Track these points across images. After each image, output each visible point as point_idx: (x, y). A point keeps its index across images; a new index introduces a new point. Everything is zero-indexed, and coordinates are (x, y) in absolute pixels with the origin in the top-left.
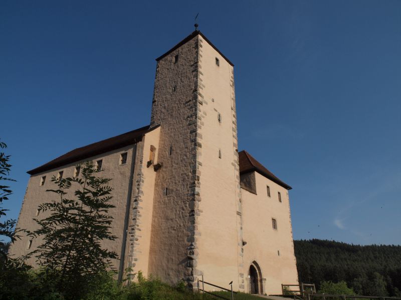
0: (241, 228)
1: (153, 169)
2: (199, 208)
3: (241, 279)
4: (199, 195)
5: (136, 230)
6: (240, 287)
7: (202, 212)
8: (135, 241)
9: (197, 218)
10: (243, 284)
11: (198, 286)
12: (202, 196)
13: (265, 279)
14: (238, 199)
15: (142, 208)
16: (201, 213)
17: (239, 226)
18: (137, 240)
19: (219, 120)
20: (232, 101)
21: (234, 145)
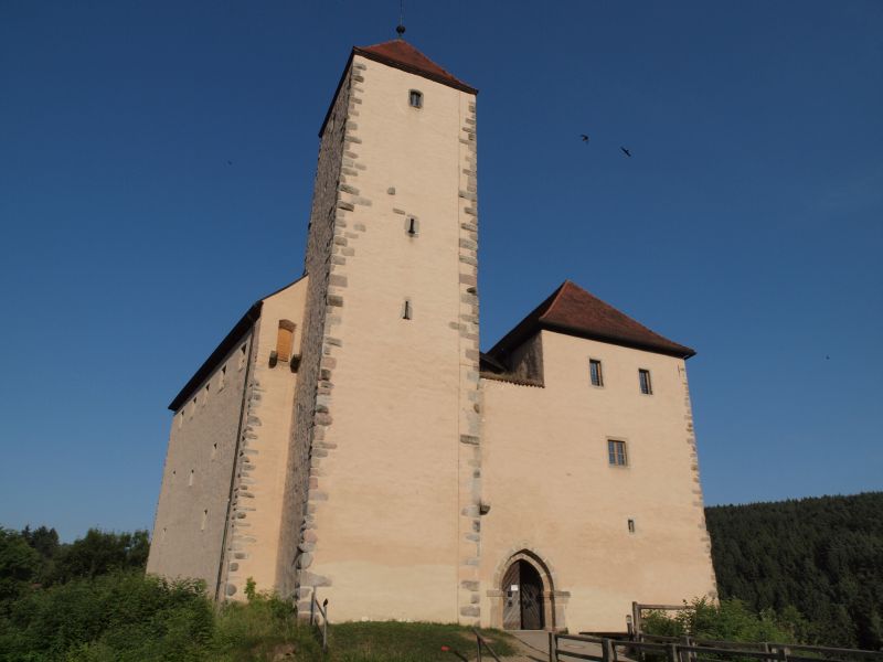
0: (477, 474)
1: (288, 369)
2: (326, 440)
3: (467, 595)
4: (327, 413)
5: (240, 498)
6: (464, 613)
7: (334, 447)
8: (237, 520)
9: (318, 462)
10: (475, 606)
11: (312, 610)
12: (333, 414)
13: (567, 594)
14: (470, 405)
15: (256, 452)
16: (331, 451)
17: (471, 469)
18: (243, 517)
19: (411, 231)
20: (465, 177)
21: (463, 279)
